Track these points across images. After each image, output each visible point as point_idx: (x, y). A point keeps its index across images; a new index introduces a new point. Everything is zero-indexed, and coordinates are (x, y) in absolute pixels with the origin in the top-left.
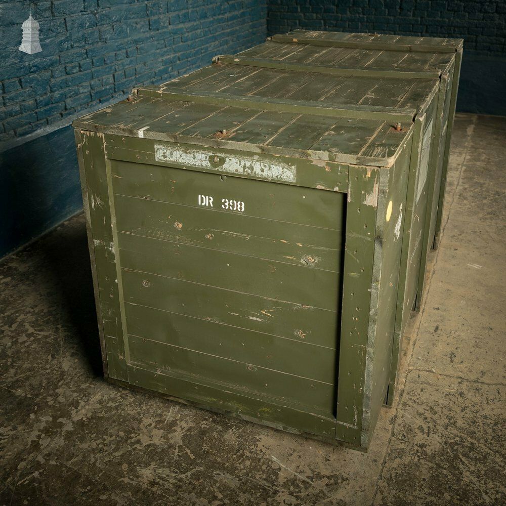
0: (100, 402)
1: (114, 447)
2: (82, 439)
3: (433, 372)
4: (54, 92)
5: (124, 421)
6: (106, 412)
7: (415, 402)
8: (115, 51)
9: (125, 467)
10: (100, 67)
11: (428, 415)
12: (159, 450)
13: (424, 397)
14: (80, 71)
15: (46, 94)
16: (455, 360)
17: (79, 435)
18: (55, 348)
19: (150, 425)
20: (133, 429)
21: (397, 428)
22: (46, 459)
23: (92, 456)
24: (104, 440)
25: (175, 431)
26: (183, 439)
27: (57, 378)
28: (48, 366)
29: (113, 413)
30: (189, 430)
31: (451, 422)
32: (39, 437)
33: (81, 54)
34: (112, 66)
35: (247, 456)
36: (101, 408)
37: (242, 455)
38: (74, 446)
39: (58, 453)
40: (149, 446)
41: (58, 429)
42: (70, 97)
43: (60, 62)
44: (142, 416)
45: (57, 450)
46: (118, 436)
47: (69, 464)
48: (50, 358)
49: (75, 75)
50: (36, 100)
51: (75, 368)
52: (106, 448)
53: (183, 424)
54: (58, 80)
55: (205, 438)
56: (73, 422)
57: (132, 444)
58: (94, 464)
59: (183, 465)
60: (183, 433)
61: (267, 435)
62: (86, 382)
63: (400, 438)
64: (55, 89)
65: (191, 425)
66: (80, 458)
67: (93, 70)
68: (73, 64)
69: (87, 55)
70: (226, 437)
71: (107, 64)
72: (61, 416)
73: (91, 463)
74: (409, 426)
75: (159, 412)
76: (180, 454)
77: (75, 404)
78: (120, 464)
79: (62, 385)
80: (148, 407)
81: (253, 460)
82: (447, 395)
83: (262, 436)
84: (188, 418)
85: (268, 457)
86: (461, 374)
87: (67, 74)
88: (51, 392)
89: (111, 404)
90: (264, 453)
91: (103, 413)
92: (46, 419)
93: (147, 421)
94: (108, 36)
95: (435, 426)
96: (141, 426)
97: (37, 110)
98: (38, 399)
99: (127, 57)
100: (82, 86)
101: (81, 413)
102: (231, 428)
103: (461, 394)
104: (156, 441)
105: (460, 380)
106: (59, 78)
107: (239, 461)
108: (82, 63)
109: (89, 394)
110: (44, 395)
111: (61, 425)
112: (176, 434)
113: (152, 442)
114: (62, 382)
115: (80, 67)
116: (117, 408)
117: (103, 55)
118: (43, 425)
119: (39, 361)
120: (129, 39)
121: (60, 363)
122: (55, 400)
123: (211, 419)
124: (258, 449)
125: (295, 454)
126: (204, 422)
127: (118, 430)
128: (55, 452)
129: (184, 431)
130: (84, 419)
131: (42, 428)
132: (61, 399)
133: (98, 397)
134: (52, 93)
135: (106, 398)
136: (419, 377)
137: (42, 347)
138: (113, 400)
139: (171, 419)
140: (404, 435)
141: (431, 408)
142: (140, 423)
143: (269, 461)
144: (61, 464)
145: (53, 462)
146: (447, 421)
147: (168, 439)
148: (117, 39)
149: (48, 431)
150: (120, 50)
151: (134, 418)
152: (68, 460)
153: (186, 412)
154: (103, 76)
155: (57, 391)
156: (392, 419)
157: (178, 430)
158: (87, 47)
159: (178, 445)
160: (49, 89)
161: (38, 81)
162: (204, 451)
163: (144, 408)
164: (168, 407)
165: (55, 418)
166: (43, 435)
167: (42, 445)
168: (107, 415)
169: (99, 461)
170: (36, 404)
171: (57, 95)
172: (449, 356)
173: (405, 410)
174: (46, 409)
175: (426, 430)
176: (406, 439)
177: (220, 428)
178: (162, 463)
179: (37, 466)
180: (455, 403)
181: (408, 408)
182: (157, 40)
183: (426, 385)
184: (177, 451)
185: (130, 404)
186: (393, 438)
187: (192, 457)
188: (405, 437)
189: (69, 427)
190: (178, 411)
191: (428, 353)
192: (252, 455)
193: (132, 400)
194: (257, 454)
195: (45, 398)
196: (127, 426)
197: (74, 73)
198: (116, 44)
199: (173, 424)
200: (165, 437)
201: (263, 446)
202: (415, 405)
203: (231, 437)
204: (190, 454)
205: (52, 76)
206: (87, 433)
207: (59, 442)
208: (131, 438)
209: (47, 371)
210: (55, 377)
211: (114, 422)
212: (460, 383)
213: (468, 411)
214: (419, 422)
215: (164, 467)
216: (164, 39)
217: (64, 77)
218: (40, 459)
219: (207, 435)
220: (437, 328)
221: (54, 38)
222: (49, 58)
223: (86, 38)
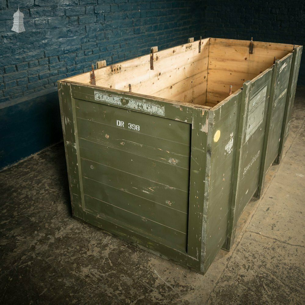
0: (71, 229)
1: (72, 254)
2: (57, 248)
3: (259, 234)
4: (77, 64)
5: (81, 241)
6: (73, 235)
7: (244, 250)
8: (113, 44)
9: (75, 265)
10: (104, 53)
11: (250, 258)
12: (95, 259)
13: (250, 248)
14: (93, 54)
15: (73, 65)
16: (275, 228)
17: (56, 246)
18: (57, 198)
19: (94, 244)
20: (85, 245)
21: (230, 264)
22: (36, 256)
23: (60, 257)
24: (68, 249)
25: (106, 249)
26: (109, 255)
27: (53, 214)
28: (50, 207)
29: (77, 236)
30: (114, 250)
31: (263, 264)
32: (36, 244)
33: (94, 45)
34: (111, 52)
35: (141, 269)
36: (71, 232)
37: (138, 268)
38: (52, 251)
39: (43, 253)
40: (90, 256)
41: (47, 241)
42: (86, 67)
43: (81, 49)
44: (91, 239)
45: (43, 252)
46: (76, 248)
47: (47, 260)
48: (53, 203)
49: (90, 56)
50: (67, 68)
51: (64, 210)
52: (68, 254)
53: (112, 246)
54: (80, 58)
55: (121, 256)
56: (55, 238)
57: (82, 254)
58: (60, 262)
59: (106, 268)
60: (110, 251)
61: (155, 258)
62: (67, 218)
63: (230, 270)
64: (78, 63)
65: (116, 247)
66: (53, 258)
67: (100, 54)
68: (89, 50)
69: (97, 46)
70: (133, 256)
71: (108, 51)
72: (50, 234)
73: (58, 261)
74: (238, 263)
75: (101, 238)
76: (105, 262)
77: (59, 229)
78: (73, 263)
79: (55, 218)
80: (96, 235)
81: (144, 271)
82: (265, 248)
83: (152, 259)
84: (115, 243)
85: (152, 271)
86: (276, 237)
87: (85, 55)
88: (48, 221)
89: (77, 231)
90: (151, 268)
91: (72, 235)
92: (42, 235)
93: (93, 242)
94: (110, 36)
95: (253, 265)
96: (89, 245)
97: (67, 73)
98: (41, 224)
99: (120, 48)
100: (93, 62)
101: (60, 234)
102: (136, 252)
103: (273, 249)
104: (95, 254)
105: (275, 240)
106: (81, 56)
107: (136, 271)
108: (94, 50)
109: (67, 224)
110: (45, 222)
111: (49, 239)
112: (106, 251)
113: (92, 254)
114: (55, 216)
115: (93, 52)
116: (79, 233)
117: (107, 46)
118: (40, 238)
119: (47, 204)
120: (122, 38)
121: (57, 206)
122: (49, 226)
123: (127, 246)
124: (148, 265)
125: (168, 271)
126: (123, 247)
127: (77, 245)
128: (42, 252)
129: (111, 250)
130: (61, 237)
131: (39, 239)
132: (52, 225)
133: (71, 226)
134: (76, 65)
135: (75, 227)
136: (250, 236)
137: (50, 197)
138: (78, 229)
139: (106, 243)
140: (233, 269)
141: (253, 255)
142: (89, 243)
143: (153, 273)
144: (43, 259)
145: (39, 258)
146: (261, 263)
147: (101, 253)
148: (115, 38)
149: (41, 242)
150: (116, 44)
151: (87, 240)
152: (47, 258)
153: (115, 240)
154: (106, 57)
155: (52, 221)
156: (228, 258)
157: (108, 250)
158: (97, 41)
159: (105, 258)
160: (74, 63)
161: (69, 58)
162: (119, 262)
163: (93, 235)
164: (106, 236)
165: (47, 235)
166: (38, 243)
167: (36, 248)
168: (73, 237)
169: (62, 260)
170: (39, 226)
171: (79, 66)
172: (272, 226)
173: (237, 254)
174: (44, 229)
175: (247, 267)
176: (234, 271)
177: (130, 251)
178: (94, 266)
179: (31, 258)
180: (268, 253)
181: (239, 253)
182: (138, 39)
183: (253, 241)
184: (104, 260)
185: (87, 232)
186: (226, 269)
187: (111, 265)
188: (233, 270)
189: (52, 240)
190: (111, 239)
191: (259, 223)
192: (144, 269)
193: (88, 230)
194: (147, 268)
195: (44, 224)
196: (82, 243)
197: (89, 55)
198: (114, 41)
199: (106, 245)
200: (100, 252)
201: (151, 264)
202: (244, 252)
203: (135, 257)
204: (110, 263)
205: (77, 56)
206: (61, 245)
207: (46, 247)
208: (82, 250)
209: (50, 210)
210: (52, 213)
211: (76, 240)
212: (274, 242)
213: (275, 259)
214: (244, 262)
215: (95, 268)
216: (142, 39)
217: (83, 57)
218: (34, 255)
219: (123, 254)
220: (268, 209)
221: (79, 36)
222: (75, 46)
223: (97, 37)
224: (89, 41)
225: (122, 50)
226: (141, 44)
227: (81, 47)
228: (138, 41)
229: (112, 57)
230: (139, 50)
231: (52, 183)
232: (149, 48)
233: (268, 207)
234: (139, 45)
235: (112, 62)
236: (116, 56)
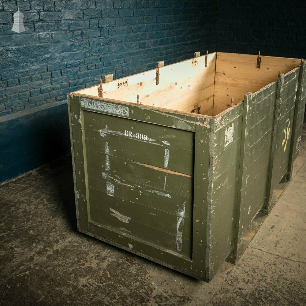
0: (70, 242)
1: (70, 265)
2: (55, 259)
3: (262, 250)
4: (80, 79)
5: (79, 253)
6: (71, 247)
7: (245, 265)
8: (117, 58)
9: (73, 275)
10: (108, 67)
11: (250, 273)
12: (93, 270)
13: (251, 263)
14: (96, 68)
15: (75, 79)
16: (278, 245)
17: (54, 257)
18: (56, 213)
19: (93, 257)
20: (83, 257)
21: (229, 277)
22: (34, 266)
23: (58, 268)
24: (66, 261)
25: (105, 262)
26: (107, 266)
27: (52, 228)
28: (49, 222)
29: (75, 248)
30: (112, 262)
31: (263, 279)
32: (34, 255)
33: (97, 60)
34: (115, 67)
35: (139, 280)
36: (70, 245)
37: (136, 279)
38: (50, 262)
39: (41, 264)
40: (88, 267)
41: (45, 253)
42: (89, 82)
43: (84, 63)
44: (89, 252)
45: (41, 263)
46: (74, 260)
47: (45, 270)
48: (51, 217)
49: (93, 70)
50: (69, 83)
51: (62, 224)
52: (66, 265)
53: (110, 259)
54: (82, 72)
55: (119, 268)
56: (53, 250)
57: (79, 265)
58: (58, 272)
59: (103, 279)
60: (108, 263)
61: (154, 271)
62: (66, 231)
63: (229, 283)
64: (80, 77)
65: (114, 260)
66: (52, 268)
67: (103, 68)
68: (92, 65)
69: (100, 60)
70: (131, 268)
71: (112, 66)
72: (48, 247)
73: (56, 271)
74: (237, 277)
75: (99, 251)
76: (103, 274)
77: (57, 241)
78: (71, 274)
79: (53, 231)
80: (94, 248)
81: (141, 282)
82: (266, 264)
83: (150, 271)
84: (113, 256)
85: (150, 282)
86: (279, 254)
87: (88, 69)
88: (47, 234)
89: (75, 244)
90: (148, 280)
91: (70, 248)
92: (40, 247)
93: (91, 255)
94: (114, 50)
95: (253, 280)
96: (88, 257)
97: (69, 88)
98: (39, 237)
99: (124, 62)
100: (96, 77)
101: (58, 247)
102: (135, 265)
103: (275, 265)
104: (93, 265)
105: (277, 257)
106: (83, 71)
107: (134, 282)
108: (97, 64)
109: (66, 237)
110: (43, 235)
111: (47, 251)
112: (104, 263)
113: (91, 266)
114: (54, 230)
115: (96, 66)
116: (77, 246)
117: (110, 60)
118: (38, 250)
119: (46, 218)
120: (126, 52)
121: (56, 220)
122: (47, 238)
123: (125, 259)
124: (146, 277)
125: (166, 283)
126: (122, 260)
127: (75, 258)
128: (40, 263)
129: (109, 262)
130: (59, 250)
131: (37, 251)
132: (51, 238)
133: (70, 240)
134: (79, 79)
135: (74, 240)
136: (252, 252)
137: (49, 212)
138: (77, 242)
139: (104, 256)
140: (232, 282)
141: (254, 270)
142: (87, 256)
143: (150, 284)
144: (41, 270)
145: (37, 268)
146: (261, 278)
147: (99, 265)
148: (119, 52)
149: (40, 253)
150: (120, 58)
151: (85, 253)
152: (45, 268)
153: (114, 253)
154: (109, 72)
155: (50, 234)
156: (228, 272)
157: (106, 262)
158: (101, 56)
159: (103, 269)
160: (77, 77)
161: (71, 72)
162: (117, 274)
163: (92, 248)
164: (105, 250)
165: (45, 247)
166: (37, 255)
167: (35, 259)
168: (71, 249)
169: (61, 271)
170: (38, 239)
171: (81, 80)
172: (275, 243)
173: (237, 269)
174: (42, 242)
175: (246, 281)
176: (232, 284)
177: (129, 264)
178: (92, 276)
179: (29, 268)
180: (269, 269)
181: (240, 267)
182: (144, 54)
183: (255, 257)
184: (102, 272)
185: (85, 245)
186: (225, 283)
187: (109, 276)
188: (232, 283)
189: (51, 252)
190: (109, 252)
191: (263, 240)
192: (142, 280)
193: (87, 243)
194: (144, 280)
195: (43, 237)
196: (80, 256)
197: (92, 69)
198: (118, 55)
199: (105, 258)
200: (98, 264)
201: (149, 276)
202: (244, 267)
203: (133, 269)
204: (108, 274)
205: (79, 70)
206: (59, 257)
207: (44, 259)
208: (81, 262)
209: (48, 224)
210: (51, 227)
211: (74, 253)
212: (276, 258)
213: (276, 274)
214: (244, 276)
215: (93, 279)
216: (148, 54)
217: (86, 71)
218: (32, 266)
219: (121, 266)
220: (273, 227)
221: (82, 50)
222: (78, 60)
223: (101, 51)
224: (92, 56)
225: (127, 65)
226: (146, 58)
227: (84, 61)
228: (143, 55)
229: (115, 72)
230: (145, 65)
231: (51, 198)
232: (154, 62)
233: (272, 225)
234: (144, 60)
235: (116, 77)
236: (119, 71)
